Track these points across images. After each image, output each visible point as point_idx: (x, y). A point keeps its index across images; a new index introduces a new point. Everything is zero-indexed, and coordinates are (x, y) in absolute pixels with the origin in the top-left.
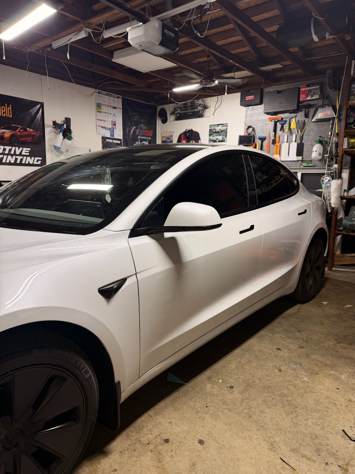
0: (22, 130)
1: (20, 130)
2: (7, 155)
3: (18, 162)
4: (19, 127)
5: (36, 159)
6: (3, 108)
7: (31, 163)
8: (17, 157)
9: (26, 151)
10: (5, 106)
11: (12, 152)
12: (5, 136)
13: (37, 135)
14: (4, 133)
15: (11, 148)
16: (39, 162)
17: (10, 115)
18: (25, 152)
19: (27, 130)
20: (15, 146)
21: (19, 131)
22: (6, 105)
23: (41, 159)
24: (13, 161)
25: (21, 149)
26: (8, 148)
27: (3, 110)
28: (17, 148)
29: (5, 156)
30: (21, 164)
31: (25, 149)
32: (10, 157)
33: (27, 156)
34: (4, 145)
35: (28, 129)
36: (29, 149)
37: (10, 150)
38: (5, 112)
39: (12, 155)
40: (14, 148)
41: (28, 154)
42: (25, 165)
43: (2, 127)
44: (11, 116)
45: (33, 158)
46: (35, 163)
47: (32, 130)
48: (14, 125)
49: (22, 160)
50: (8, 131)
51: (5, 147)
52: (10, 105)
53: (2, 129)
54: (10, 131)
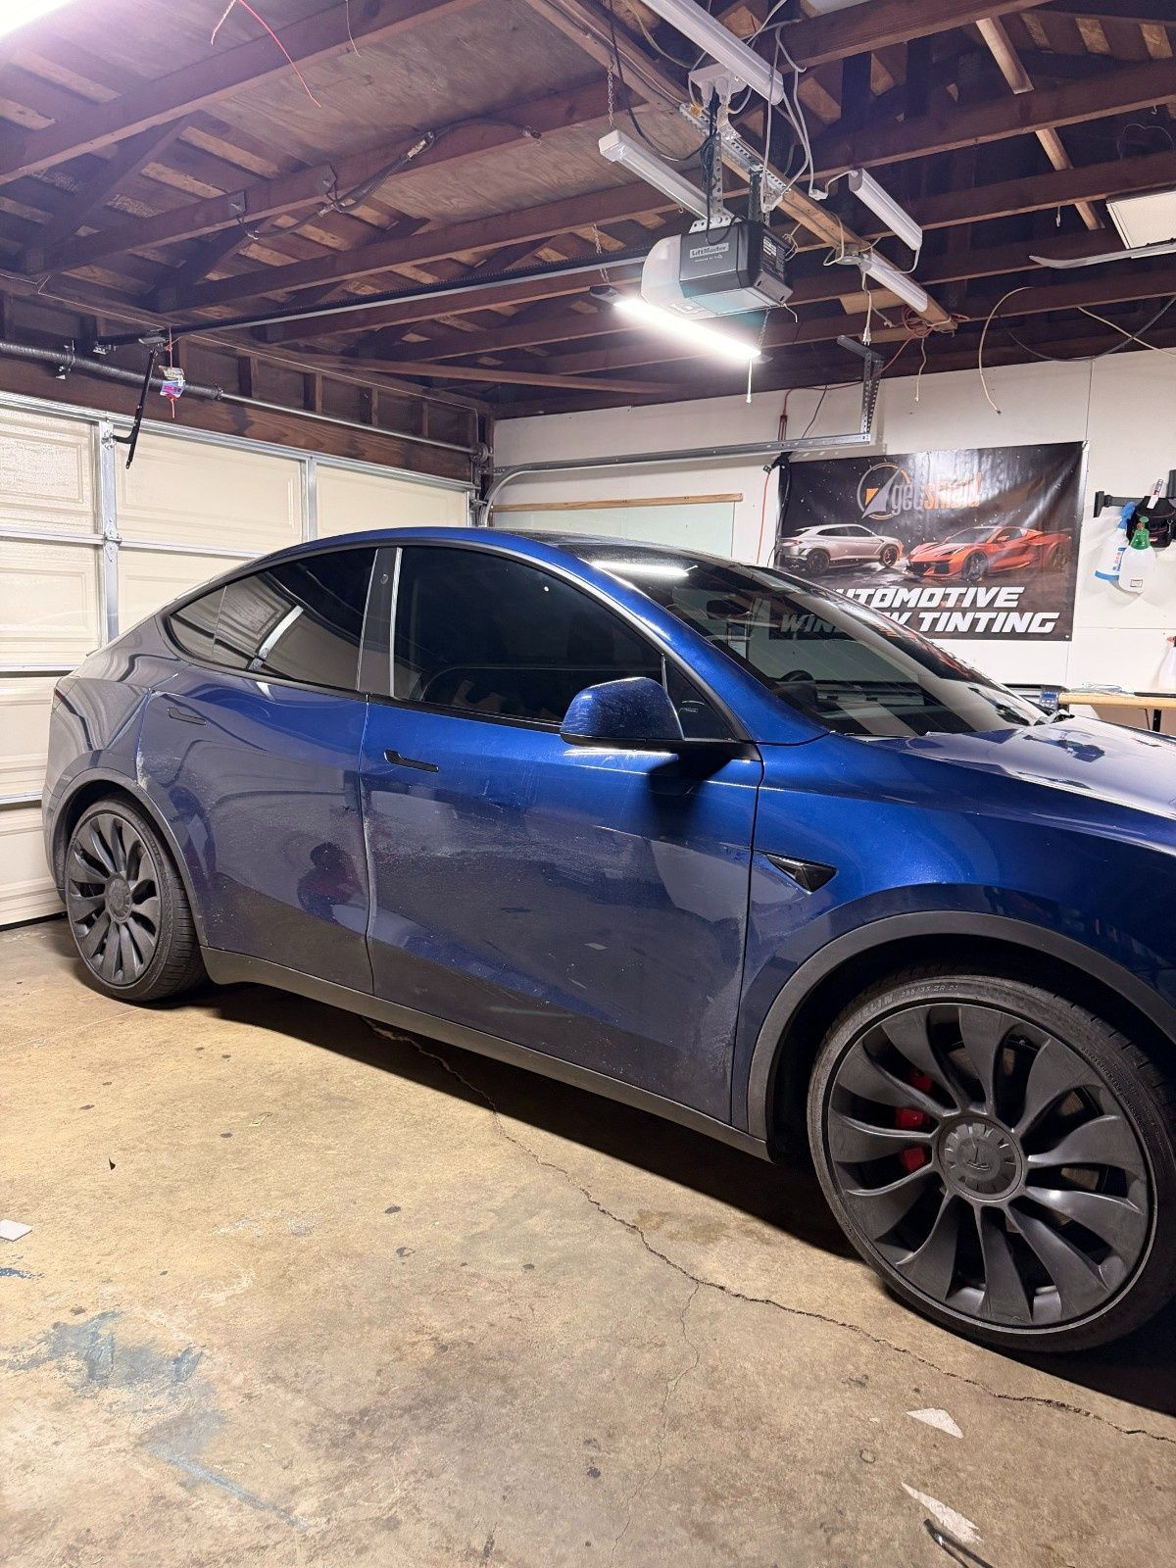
0: (1004, 538)
1: (999, 539)
2: (951, 610)
3: (980, 628)
4: (996, 530)
5: (1040, 616)
7: (1020, 629)
8: (978, 615)
9: (1007, 595)
11: (966, 603)
12: (951, 562)
13: (1053, 545)
14: (950, 553)
15: (963, 590)
16: (1049, 627)
18: (1006, 600)
19: (1020, 536)
20: (977, 585)
21: (995, 542)
23: (1056, 615)
24: (964, 627)
25: (994, 590)
26: (955, 592)
28: (982, 590)
29: (946, 615)
30: (987, 634)
31: (1005, 590)
32: (957, 615)
33: (1009, 610)
34: (946, 586)
35: (1023, 531)
36: (1021, 590)
37: (962, 596)
39: (964, 612)
40: (972, 591)
41: (1014, 604)
42: (1001, 636)
43: (948, 538)
45: (1028, 615)
46: (1035, 629)
47: (1036, 533)
48: (982, 527)
49: (992, 621)
50: (961, 545)
51: (949, 590)
53: (947, 543)
54: (967, 545)
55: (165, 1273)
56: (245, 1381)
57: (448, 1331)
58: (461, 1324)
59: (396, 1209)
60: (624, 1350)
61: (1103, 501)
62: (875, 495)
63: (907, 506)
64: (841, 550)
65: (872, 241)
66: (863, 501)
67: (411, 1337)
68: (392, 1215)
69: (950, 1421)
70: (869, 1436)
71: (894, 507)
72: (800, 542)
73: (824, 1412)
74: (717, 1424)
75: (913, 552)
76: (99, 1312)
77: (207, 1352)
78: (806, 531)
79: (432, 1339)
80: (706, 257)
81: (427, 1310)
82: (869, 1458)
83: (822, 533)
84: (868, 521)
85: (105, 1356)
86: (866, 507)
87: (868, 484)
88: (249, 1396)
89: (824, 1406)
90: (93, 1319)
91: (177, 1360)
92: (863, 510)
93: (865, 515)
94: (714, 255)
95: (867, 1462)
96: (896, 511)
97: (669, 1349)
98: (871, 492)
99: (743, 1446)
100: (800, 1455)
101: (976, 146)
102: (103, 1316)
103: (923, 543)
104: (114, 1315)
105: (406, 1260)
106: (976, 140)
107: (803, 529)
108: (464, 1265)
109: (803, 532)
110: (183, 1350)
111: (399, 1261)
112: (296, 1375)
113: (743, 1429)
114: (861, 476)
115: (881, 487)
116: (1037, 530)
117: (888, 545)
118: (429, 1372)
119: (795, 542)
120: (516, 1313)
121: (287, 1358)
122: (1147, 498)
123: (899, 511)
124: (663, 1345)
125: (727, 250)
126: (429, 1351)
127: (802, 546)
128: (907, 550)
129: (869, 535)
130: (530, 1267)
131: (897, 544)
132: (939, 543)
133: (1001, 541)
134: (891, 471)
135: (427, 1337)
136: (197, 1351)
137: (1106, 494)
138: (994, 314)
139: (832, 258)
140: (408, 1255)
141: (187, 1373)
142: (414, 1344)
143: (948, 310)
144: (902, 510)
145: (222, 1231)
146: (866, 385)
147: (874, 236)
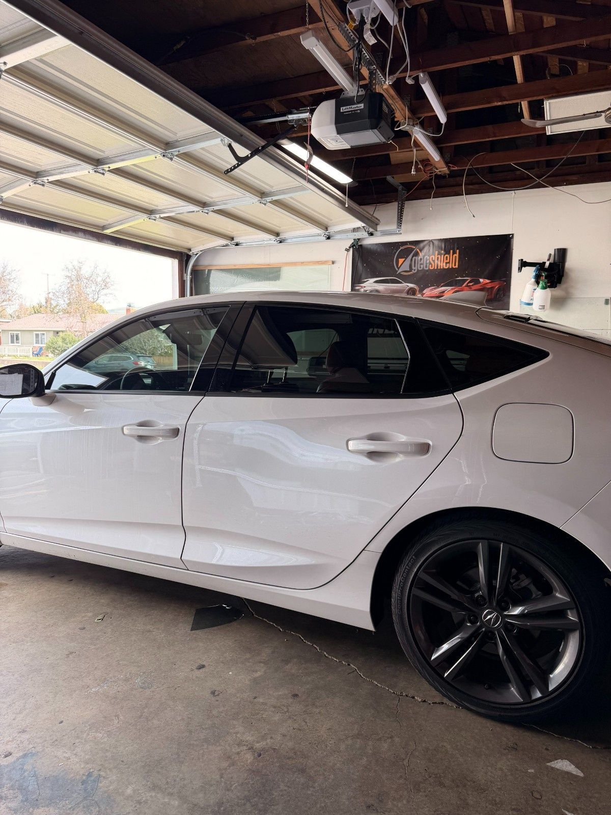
0: (471, 284)
1: (469, 284)
4: (468, 280)
6: (447, 257)
10: (449, 253)
13: (496, 287)
14: (444, 292)
17: (455, 266)
19: (480, 283)
21: (467, 286)
22: (451, 251)
27: (447, 259)
35: (481, 280)
38: (449, 263)
43: (442, 284)
44: (457, 266)
47: (488, 281)
48: (460, 278)
50: (449, 288)
52: (458, 251)
53: (442, 287)
54: (452, 287)
55: (61, 722)
56: (134, 791)
57: (258, 742)
58: (264, 738)
59: (203, 666)
60: (370, 743)
61: (523, 264)
62: (403, 262)
63: (420, 267)
64: (386, 290)
65: (419, 118)
66: (397, 265)
67: (236, 749)
68: (201, 670)
69: (573, 766)
70: (532, 782)
71: (413, 268)
72: (364, 287)
73: (501, 769)
74: (442, 784)
75: (424, 292)
76: (21, 754)
77: (102, 773)
78: (367, 281)
79: (249, 749)
80: (349, 111)
81: (241, 729)
82: (538, 796)
83: (376, 282)
84: (400, 276)
85: (32, 785)
86: (399, 268)
87: (399, 257)
88: (139, 802)
89: (499, 766)
90: (18, 759)
91: (83, 783)
92: (397, 269)
93: (398, 272)
94: (356, 110)
95: (538, 799)
96: (415, 270)
97: (397, 739)
98: (401, 261)
99: (462, 797)
100: (497, 799)
101: (489, 61)
102: (25, 756)
103: (429, 287)
104: (33, 755)
105: (217, 698)
106: (490, 58)
107: (366, 280)
108: (255, 698)
109: (365, 282)
110: (86, 774)
111: (213, 699)
112: (167, 783)
113: (458, 786)
114: (396, 252)
115: (406, 258)
116: (488, 279)
117: (411, 288)
118: (253, 772)
119: (362, 287)
120: (296, 726)
121: (158, 772)
122: (544, 263)
123: (416, 271)
124: (391, 737)
125: (362, 107)
126: (249, 757)
127: (365, 289)
128: (421, 291)
129: (400, 283)
130: (295, 696)
131: (416, 288)
132: (438, 286)
133: (470, 286)
134: (413, 250)
135: (245, 748)
136: (96, 773)
137: (524, 260)
138: (470, 166)
139: (399, 126)
140: (218, 695)
141: (92, 790)
142: (238, 753)
143: (447, 163)
144: (418, 270)
145: (93, 690)
146: (399, 204)
147: (420, 115)
